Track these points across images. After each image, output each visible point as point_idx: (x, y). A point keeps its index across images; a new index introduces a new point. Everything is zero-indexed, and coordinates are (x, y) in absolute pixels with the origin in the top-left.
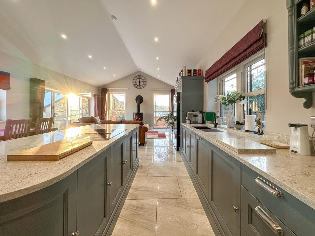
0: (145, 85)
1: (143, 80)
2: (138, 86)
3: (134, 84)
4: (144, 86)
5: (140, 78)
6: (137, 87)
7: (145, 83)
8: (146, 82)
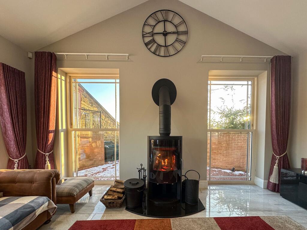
0: (184, 43)
1: (176, 26)
2: (159, 46)
3: (147, 40)
4: (178, 46)
5: (165, 21)
6: (156, 50)
7: (183, 38)
8: (186, 33)
